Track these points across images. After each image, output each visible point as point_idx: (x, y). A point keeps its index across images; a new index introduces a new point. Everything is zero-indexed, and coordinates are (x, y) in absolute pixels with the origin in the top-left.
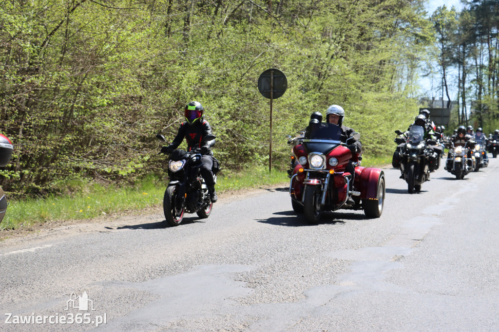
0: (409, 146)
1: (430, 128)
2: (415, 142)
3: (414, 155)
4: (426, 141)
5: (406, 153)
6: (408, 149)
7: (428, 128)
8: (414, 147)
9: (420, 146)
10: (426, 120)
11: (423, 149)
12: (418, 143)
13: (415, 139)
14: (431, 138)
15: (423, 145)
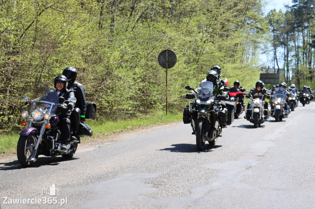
0: (198, 101)
1: (222, 84)
2: (205, 97)
3: (203, 111)
4: (216, 96)
5: (196, 109)
6: (198, 105)
7: (220, 84)
8: (203, 103)
9: (209, 102)
10: (217, 76)
11: (213, 104)
12: (207, 99)
13: (204, 95)
14: (221, 94)
15: (213, 101)
